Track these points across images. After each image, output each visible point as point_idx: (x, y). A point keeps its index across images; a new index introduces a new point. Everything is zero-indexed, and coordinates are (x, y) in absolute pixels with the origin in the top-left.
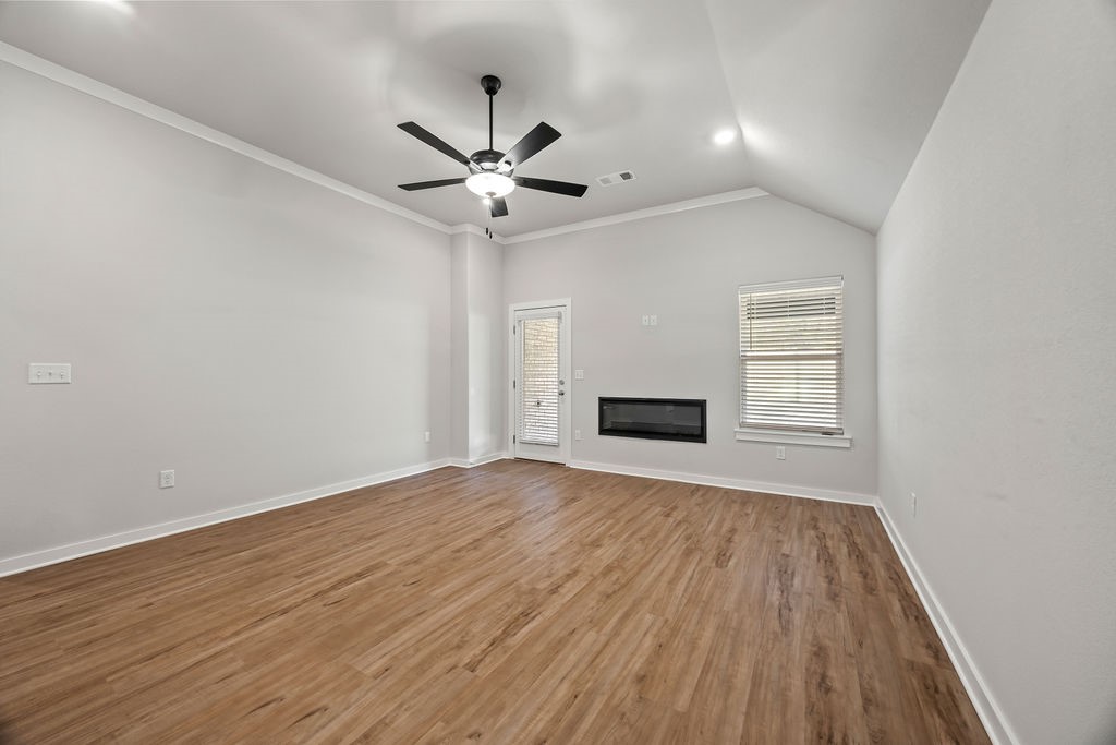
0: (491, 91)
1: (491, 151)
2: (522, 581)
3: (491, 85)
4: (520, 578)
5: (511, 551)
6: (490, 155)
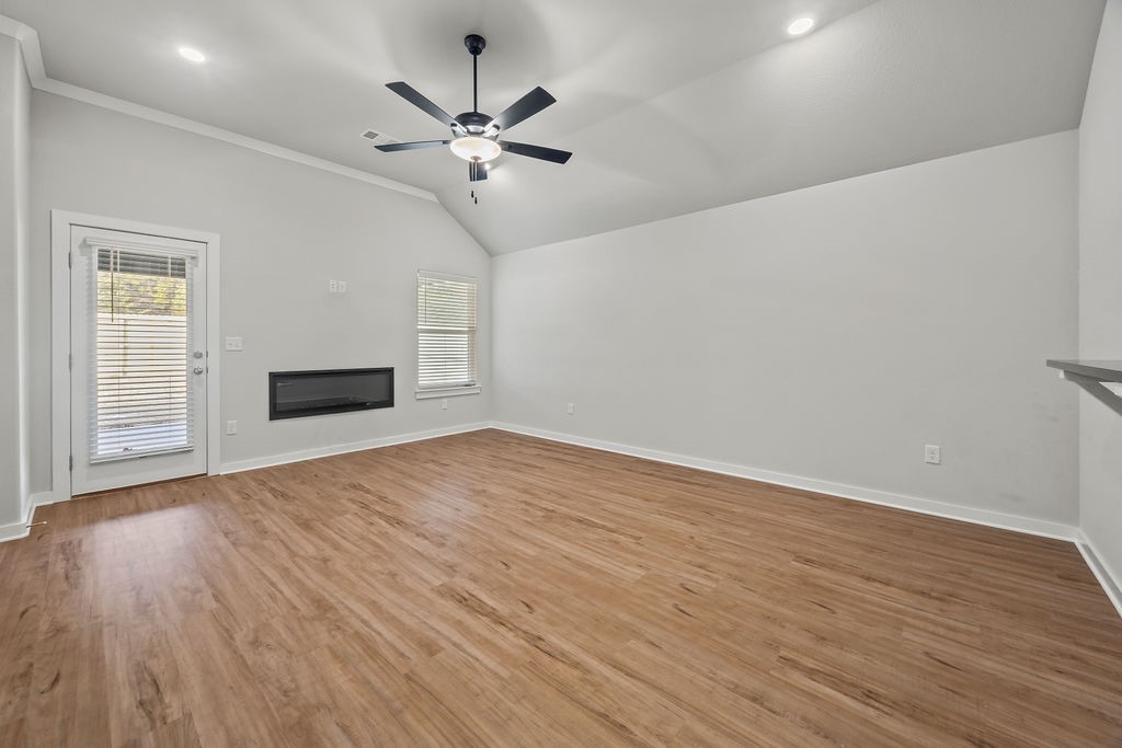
0: (475, 51)
1: (475, 114)
3: (476, 44)
6: (475, 118)
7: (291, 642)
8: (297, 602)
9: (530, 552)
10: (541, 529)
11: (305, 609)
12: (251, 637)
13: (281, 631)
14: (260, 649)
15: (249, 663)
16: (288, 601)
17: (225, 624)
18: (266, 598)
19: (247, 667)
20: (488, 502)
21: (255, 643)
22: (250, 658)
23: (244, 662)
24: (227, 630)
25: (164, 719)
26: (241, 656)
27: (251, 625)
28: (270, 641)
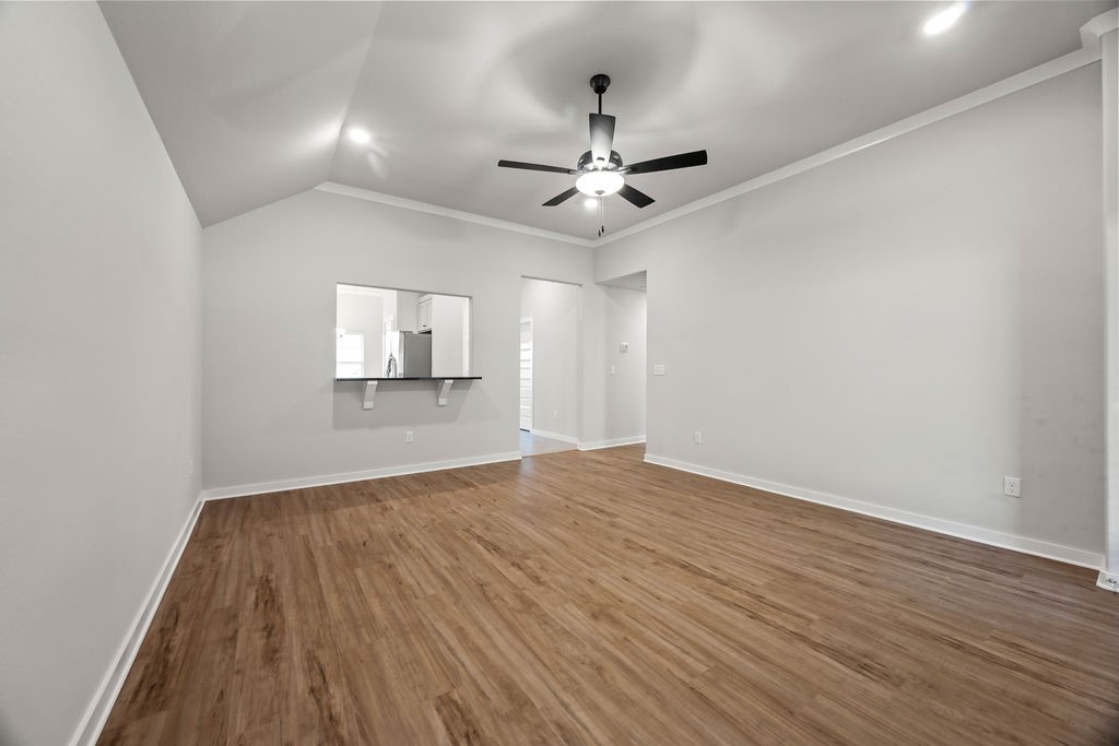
0: (601, 91)
9: (556, 529)
10: (538, 546)
20: (589, 590)
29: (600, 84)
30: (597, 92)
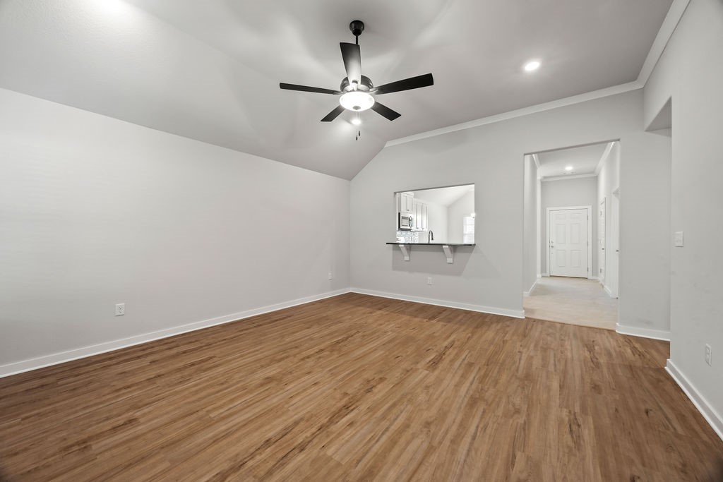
2: (337, 356)
4: (337, 357)
5: (339, 377)
7: (504, 400)
8: (480, 413)
11: (481, 407)
12: (516, 416)
13: (502, 407)
14: (518, 407)
15: (526, 406)
16: (482, 417)
17: (522, 434)
18: (488, 431)
19: (529, 405)
21: (517, 411)
22: (525, 408)
23: (528, 407)
24: (524, 429)
25: (570, 412)
26: (527, 410)
27: (511, 421)
28: (511, 406)
29: (357, 28)
30: (354, 34)
